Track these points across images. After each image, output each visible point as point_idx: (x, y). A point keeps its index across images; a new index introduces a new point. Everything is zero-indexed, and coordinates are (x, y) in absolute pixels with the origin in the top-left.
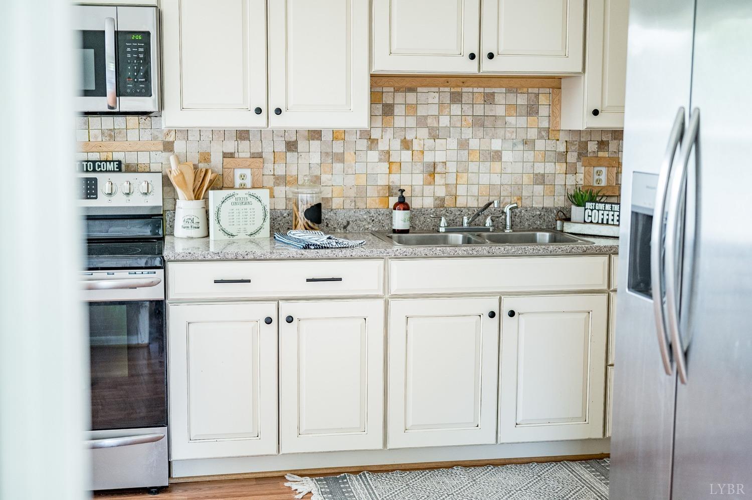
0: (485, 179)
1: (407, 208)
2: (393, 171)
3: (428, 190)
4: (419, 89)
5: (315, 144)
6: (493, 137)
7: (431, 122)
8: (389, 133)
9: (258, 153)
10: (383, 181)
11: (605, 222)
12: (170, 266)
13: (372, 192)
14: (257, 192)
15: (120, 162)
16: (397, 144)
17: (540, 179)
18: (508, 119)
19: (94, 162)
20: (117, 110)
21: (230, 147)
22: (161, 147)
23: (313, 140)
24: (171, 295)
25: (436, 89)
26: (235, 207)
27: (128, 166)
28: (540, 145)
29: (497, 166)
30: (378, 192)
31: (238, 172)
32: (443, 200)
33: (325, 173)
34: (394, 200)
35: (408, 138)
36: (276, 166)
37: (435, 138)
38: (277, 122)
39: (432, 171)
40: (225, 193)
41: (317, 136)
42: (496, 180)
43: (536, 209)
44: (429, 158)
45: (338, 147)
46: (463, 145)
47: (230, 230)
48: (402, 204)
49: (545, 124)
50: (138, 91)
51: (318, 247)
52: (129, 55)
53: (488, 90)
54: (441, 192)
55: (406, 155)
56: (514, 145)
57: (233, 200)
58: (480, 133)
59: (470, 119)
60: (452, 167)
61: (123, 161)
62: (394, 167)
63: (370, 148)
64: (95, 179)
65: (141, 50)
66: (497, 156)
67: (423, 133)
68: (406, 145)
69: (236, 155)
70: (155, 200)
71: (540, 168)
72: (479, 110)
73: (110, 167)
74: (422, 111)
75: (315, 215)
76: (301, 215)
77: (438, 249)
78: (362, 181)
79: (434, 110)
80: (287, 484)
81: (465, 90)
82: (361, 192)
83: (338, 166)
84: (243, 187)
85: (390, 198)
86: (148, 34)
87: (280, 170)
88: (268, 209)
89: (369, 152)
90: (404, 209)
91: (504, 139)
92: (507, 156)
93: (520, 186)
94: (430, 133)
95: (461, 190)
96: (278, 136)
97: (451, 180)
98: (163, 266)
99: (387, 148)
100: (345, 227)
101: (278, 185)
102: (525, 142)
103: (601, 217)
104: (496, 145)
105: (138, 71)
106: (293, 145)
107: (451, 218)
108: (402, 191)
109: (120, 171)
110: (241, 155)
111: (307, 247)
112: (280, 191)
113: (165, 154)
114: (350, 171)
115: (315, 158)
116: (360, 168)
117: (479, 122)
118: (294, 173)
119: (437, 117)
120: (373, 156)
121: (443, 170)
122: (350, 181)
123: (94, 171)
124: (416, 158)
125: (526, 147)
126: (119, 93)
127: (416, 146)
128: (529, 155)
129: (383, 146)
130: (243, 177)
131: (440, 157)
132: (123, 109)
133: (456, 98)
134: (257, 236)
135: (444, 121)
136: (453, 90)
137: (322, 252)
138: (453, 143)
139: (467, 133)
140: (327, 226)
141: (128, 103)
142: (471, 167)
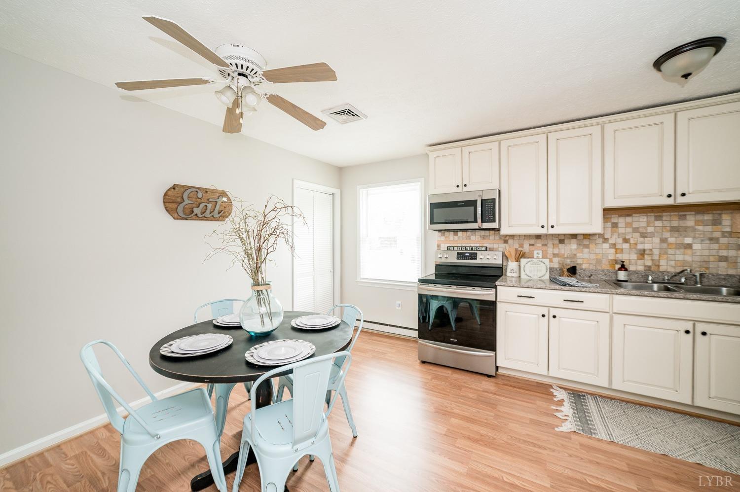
0: (680, 258)
1: (626, 270)
2: (618, 253)
3: (640, 262)
4: (634, 215)
5: (574, 241)
6: (686, 237)
7: (641, 230)
8: (615, 236)
9: (545, 244)
10: (611, 257)
12: (498, 287)
13: (605, 262)
14: (543, 260)
15: (486, 248)
16: (620, 240)
17: (724, 259)
18: (696, 227)
19: (477, 247)
20: (482, 228)
21: (532, 241)
22: (503, 242)
23: (573, 238)
24: (498, 300)
25: (645, 214)
26: (532, 266)
27: (489, 249)
28: (724, 241)
29: (689, 251)
30: (609, 262)
31: (535, 252)
32: (650, 267)
33: (579, 253)
34: (618, 266)
35: (627, 237)
36: (554, 250)
37: (644, 237)
38: (552, 231)
39: (642, 254)
40: (527, 260)
41: (575, 237)
42: (688, 258)
43: (720, 275)
44: (640, 247)
45: (586, 242)
46: (663, 240)
47: (530, 275)
48: (623, 267)
49: (728, 229)
50: (491, 220)
51: (570, 286)
52: (487, 208)
53: (681, 213)
54: (649, 263)
55: (626, 246)
56: (702, 240)
57: (531, 262)
58: (676, 234)
59: (668, 228)
60: (656, 252)
61: (488, 247)
62: (618, 251)
63: (604, 242)
64: (477, 253)
65: (492, 205)
66: (689, 246)
67: (637, 235)
68: (626, 241)
69: (535, 245)
70: (499, 261)
71: (724, 253)
72: (675, 223)
73: (483, 249)
74: (635, 225)
75: (573, 271)
76: (565, 270)
77: (646, 292)
78: (600, 257)
79: (644, 224)
80: (552, 390)
81: (664, 214)
82: (599, 262)
83: (586, 250)
84: (538, 258)
85: (616, 265)
86: (494, 200)
87: (556, 251)
88: (548, 267)
89: (604, 244)
90: (624, 271)
91: (694, 238)
92: (695, 246)
93: (707, 262)
94: (641, 235)
95: (663, 263)
96: (554, 237)
97: (656, 257)
98: (495, 287)
99: (614, 242)
100: (589, 277)
101: (555, 257)
102: (711, 239)
104: (688, 240)
105: (490, 213)
106: (563, 240)
107: (656, 276)
108: (623, 262)
109: (487, 250)
111: (564, 285)
112: (556, 260)
113: (505, 245)
114: (593, 252)
115: (574, 247)
116: (598, 251)
117: (674, 230)
118: (563, 252)
119: (645, 228)
120: (606, 246)
121: (650, 253)
122: (593, 257)
123: (477, 250)
124: (632, 247)
125: (712, 242)
126: (482, 222)
127: (632, 241)
128: (716, 246)
129: (611, 241)
130: (538, 254)
131: (647, 246)
132: (484, 228)
133: (658, 218)
134: (542, 278)
135: (651, 229)
136: (656, 214)
137: (572, 288)
138: (657, 240)
139: (667, 235)
140: (580, 276)
141: (486, 225)
142: (670, 251)
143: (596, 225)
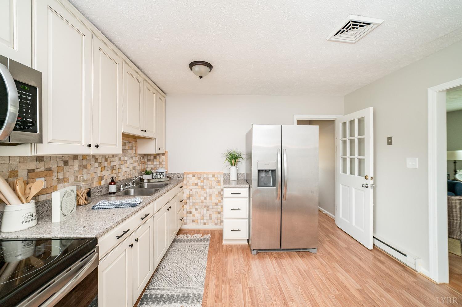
0: (125, 170)
2: (103, 170)
5: (76, 162)
9: (49, 168)
10: (99, 175)
11: (160, 178)
13: (96, 180)
16: (103, 160)
17: (134, 168)
18: (129, 151)
21: (32, 166)
23: (75, 159)
26: (67, 199)
28: (134, 158)
29: (127, 165)
30: (98, 179)
31: (38, 180)
33: (80, 174)
35: (106, 157)
36: (59, 174)
37: (113, 157)
39: (113, 169)
41: (76, 158)
44: (111, 164)
45: (84, 163)
47: (66, 213)
48: (113, 182)
49: (135, 152)
50: (26, 127)
55: (106, 164)
56: (129, 158)
57: (66, 194)
60: (118, 167)
63: (96, 162)
68: (106, 160)
69: (36, 170)
71: (134, 165)
82: (92, 180)
83: (85, 171)
85: (102, 181)
87: (61, 176)
90: (114, 184)
92: (128, 162)
93: (131, 171)
95: (120, 175)
96: (59, 158)
97: (117, 171)
99: (101, 161)
101: (60, 183)
103: (158, 176)
104: (126, 158)
106: (67, 163)
108: (113, 177)
110: (39, 170)
112: (61, 186)
114: (89, 172)
115: (76, 168)
116: (92, 170)
118: (67, 176)
120: (96, 165)
121: (115, 168)
127: (109, 161)
129: (99, 161)
131: (114, 164)
134: (73, 212)
142: (122, 166)
143: (117, 148)
